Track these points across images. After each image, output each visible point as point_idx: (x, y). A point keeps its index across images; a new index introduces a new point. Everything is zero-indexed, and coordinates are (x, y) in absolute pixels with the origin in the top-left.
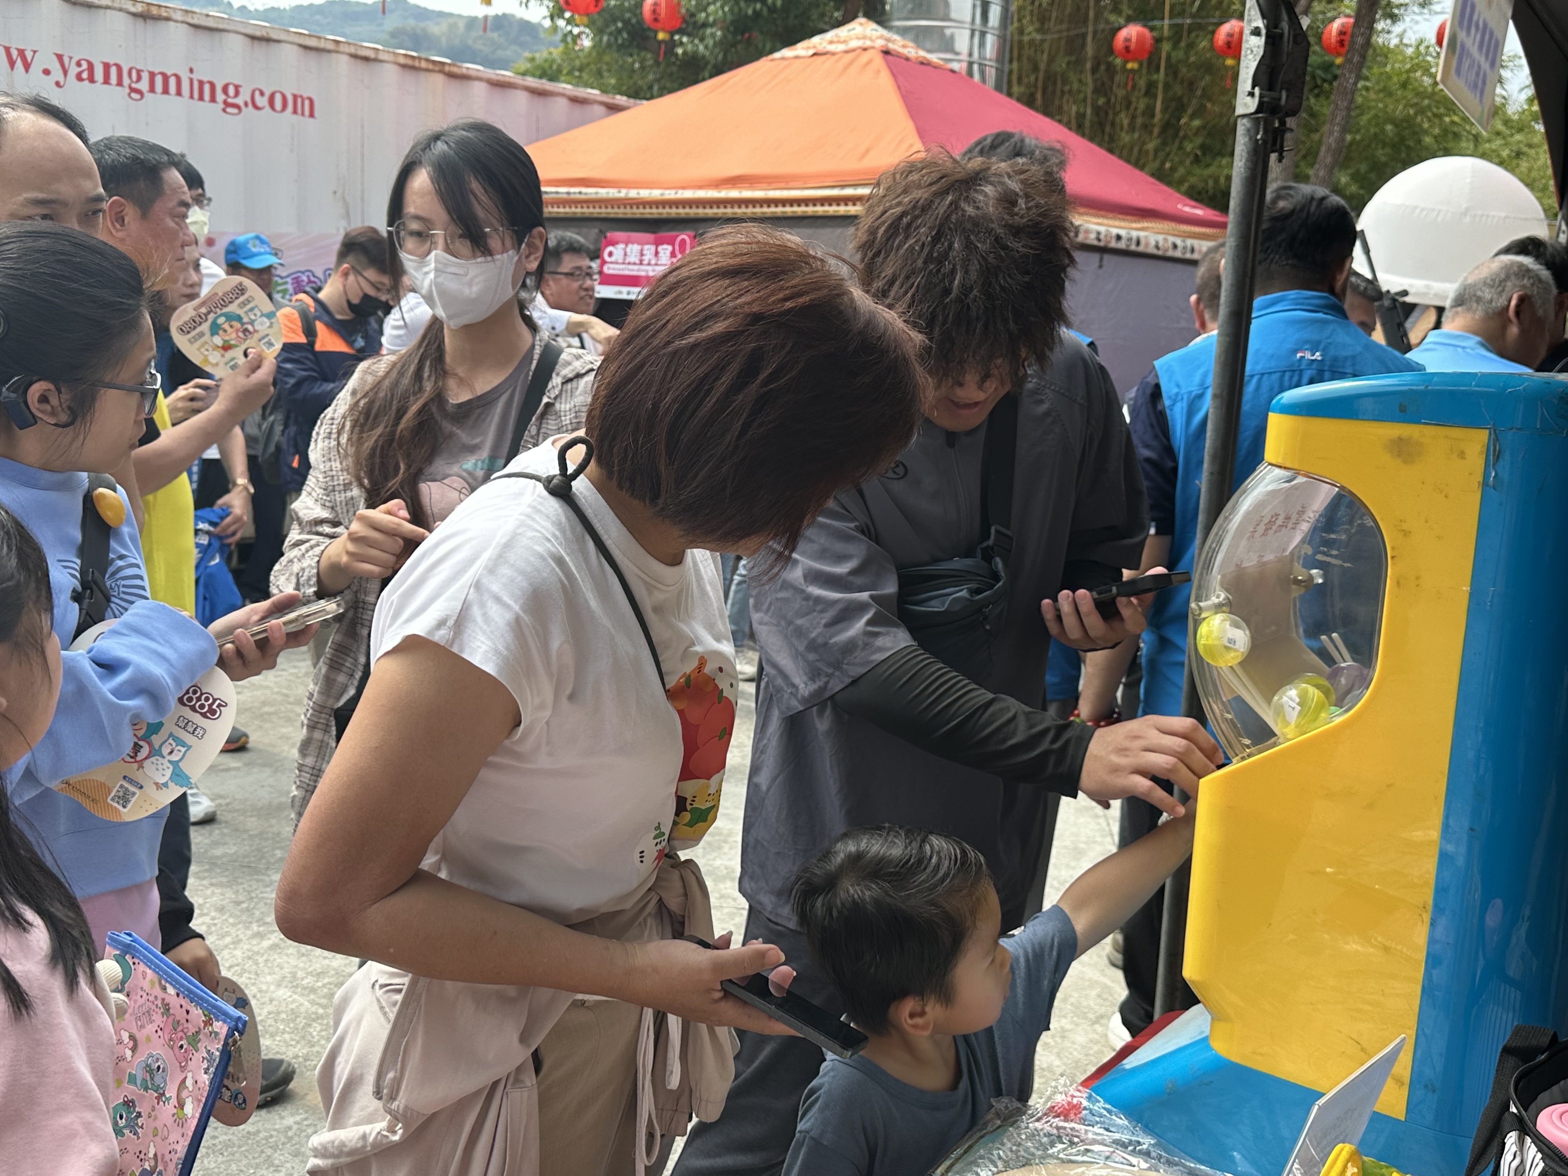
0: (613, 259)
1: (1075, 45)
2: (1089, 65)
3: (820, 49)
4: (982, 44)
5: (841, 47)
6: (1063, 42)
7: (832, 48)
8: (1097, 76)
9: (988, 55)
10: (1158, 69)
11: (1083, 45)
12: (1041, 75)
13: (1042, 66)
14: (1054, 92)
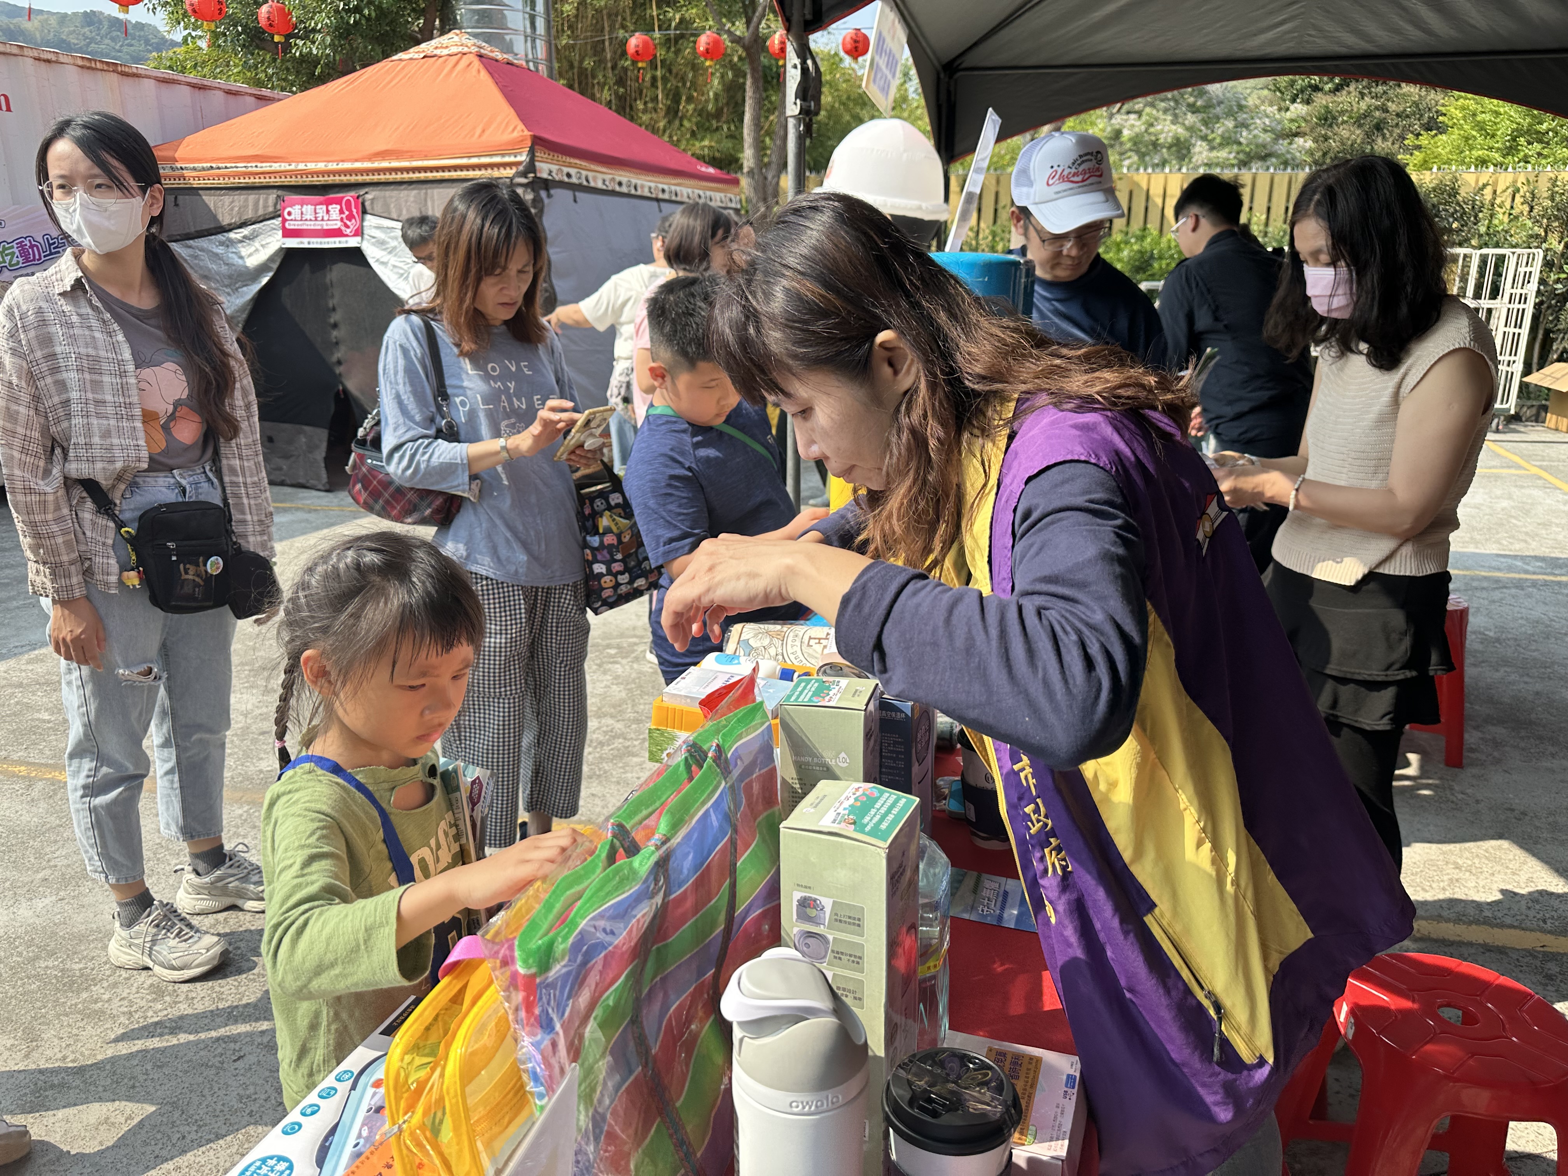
0: (292, 217)
1: (598, 49)
2: (609, 65)
3: (429, 53)
4: (534, 47)
5: (445, 52)
6: (589, 47)
7: (438, 52)
8: (616, 72)
9: (540, 56)
10: (656, 68)
11: (603, 50)
12: (576, 70)
13: (576, 64)
14: (587, 84)
